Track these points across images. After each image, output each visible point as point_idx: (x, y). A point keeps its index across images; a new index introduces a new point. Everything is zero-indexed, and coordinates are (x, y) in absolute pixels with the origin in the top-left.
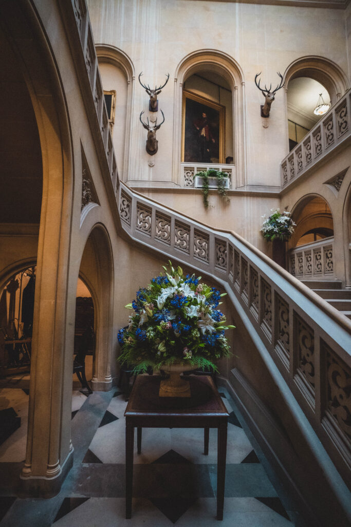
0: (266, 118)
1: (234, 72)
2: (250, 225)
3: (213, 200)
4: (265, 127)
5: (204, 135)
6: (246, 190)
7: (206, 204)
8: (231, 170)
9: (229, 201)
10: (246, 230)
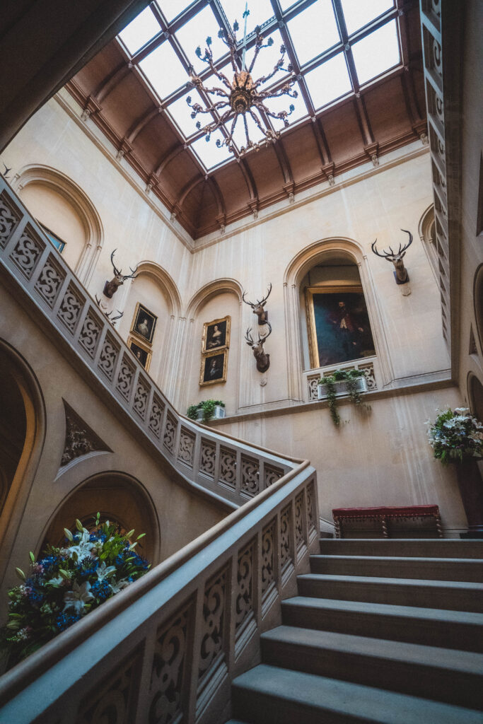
0: (405, 284)
1: (353, 249)
2: (412, 439)
3: (346, 413)
4: (407, 295)
5: (346, 327)
6: (394, 386)
7: (336, 419)
8: (372, 363)
9: (370, 409)
10: (406, 450)
